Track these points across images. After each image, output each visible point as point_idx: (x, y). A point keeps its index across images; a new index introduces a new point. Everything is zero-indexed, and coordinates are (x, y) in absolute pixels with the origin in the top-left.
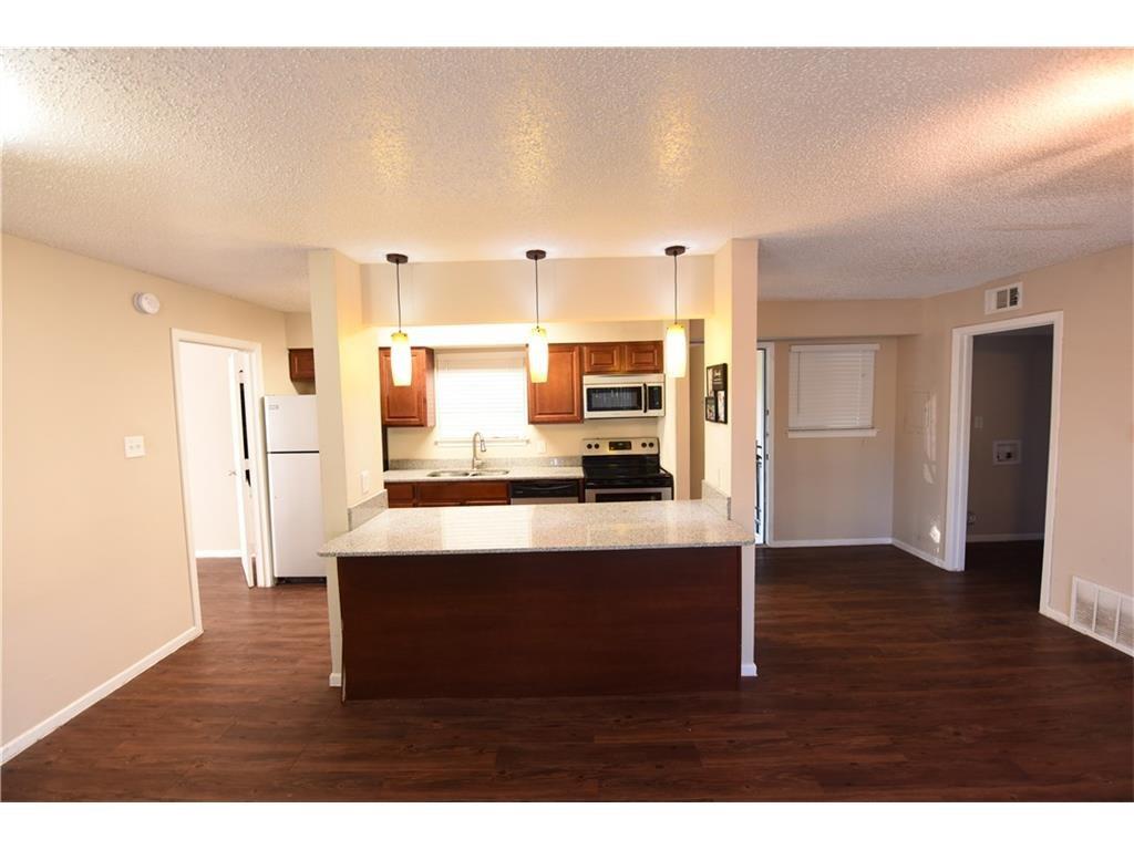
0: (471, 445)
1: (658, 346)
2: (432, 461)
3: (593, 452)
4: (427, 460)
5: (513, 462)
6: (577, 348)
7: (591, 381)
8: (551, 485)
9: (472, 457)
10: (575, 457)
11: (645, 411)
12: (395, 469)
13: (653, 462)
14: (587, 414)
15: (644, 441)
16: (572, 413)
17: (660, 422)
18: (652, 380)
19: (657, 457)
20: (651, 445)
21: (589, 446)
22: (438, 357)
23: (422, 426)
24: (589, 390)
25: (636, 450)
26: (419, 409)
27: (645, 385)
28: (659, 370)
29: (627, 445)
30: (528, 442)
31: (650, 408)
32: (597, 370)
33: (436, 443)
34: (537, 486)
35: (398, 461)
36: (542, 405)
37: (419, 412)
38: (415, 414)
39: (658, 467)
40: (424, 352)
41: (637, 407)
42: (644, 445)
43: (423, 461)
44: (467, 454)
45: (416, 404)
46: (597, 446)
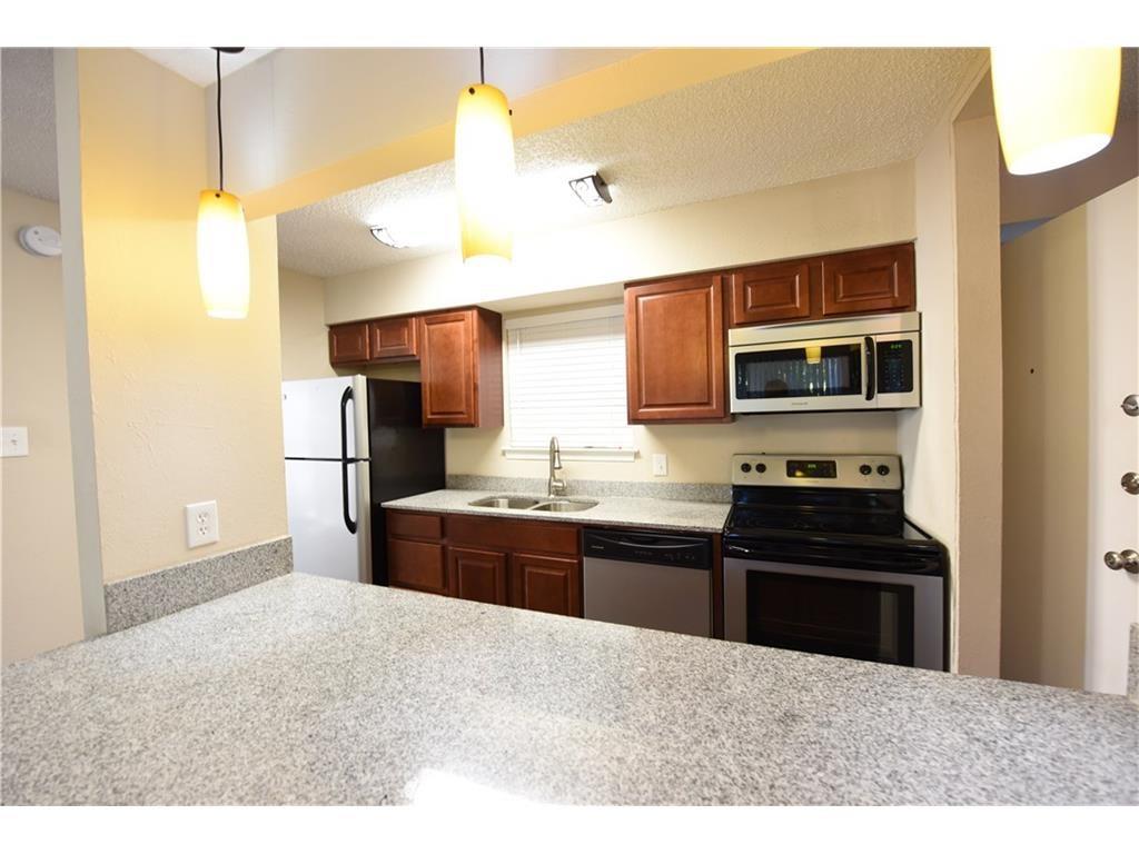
0: (548, 457)
1: (902, 255)
2: (497, 478)
3: (753, 479)
4: (492, 477)
5: (611, 489)
6: (718, 278)
7: (745, 339)
8: (655, 541)
9: (548, 477)
10: (720, 486)
11: (869, 397)
12: (454, 488)
13: (887, 507)
14: (737, 405)
15: (865, 461)
16: (708, 404)
17: (907, 423)
18: (887, 327)
19: (897, 497)
20: (883, 470)
21: (746, 468)
22: (507, 325)
23: (472, 426)
24: (738, 357)
25: (847, 478)
26: (468, 399)
27: (869, 340)
28: (906, 303)
29: (826, 468)
30: (637, 455)
31: (881, 391)
32: (758, 318)
33: (504, 453)
34: (630, 539)
35: (457, 476)
36: (651, 392)
37: (468, 405)
38: (463, 408)
39: (900, 519)
40: (475, 312)
41: (852, 388)
42: (865, 470)
43: (486, 479)
44: (541, 471)
45: (464, 392)
46: (761, 468)
